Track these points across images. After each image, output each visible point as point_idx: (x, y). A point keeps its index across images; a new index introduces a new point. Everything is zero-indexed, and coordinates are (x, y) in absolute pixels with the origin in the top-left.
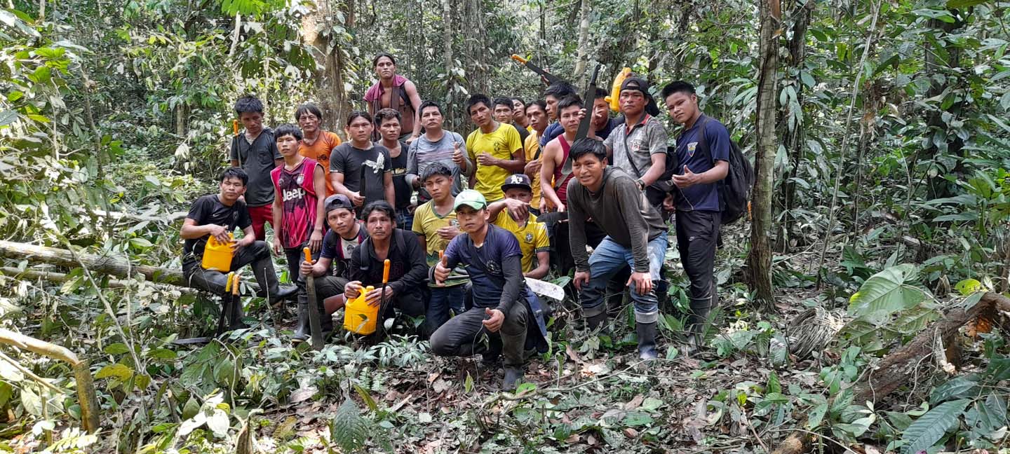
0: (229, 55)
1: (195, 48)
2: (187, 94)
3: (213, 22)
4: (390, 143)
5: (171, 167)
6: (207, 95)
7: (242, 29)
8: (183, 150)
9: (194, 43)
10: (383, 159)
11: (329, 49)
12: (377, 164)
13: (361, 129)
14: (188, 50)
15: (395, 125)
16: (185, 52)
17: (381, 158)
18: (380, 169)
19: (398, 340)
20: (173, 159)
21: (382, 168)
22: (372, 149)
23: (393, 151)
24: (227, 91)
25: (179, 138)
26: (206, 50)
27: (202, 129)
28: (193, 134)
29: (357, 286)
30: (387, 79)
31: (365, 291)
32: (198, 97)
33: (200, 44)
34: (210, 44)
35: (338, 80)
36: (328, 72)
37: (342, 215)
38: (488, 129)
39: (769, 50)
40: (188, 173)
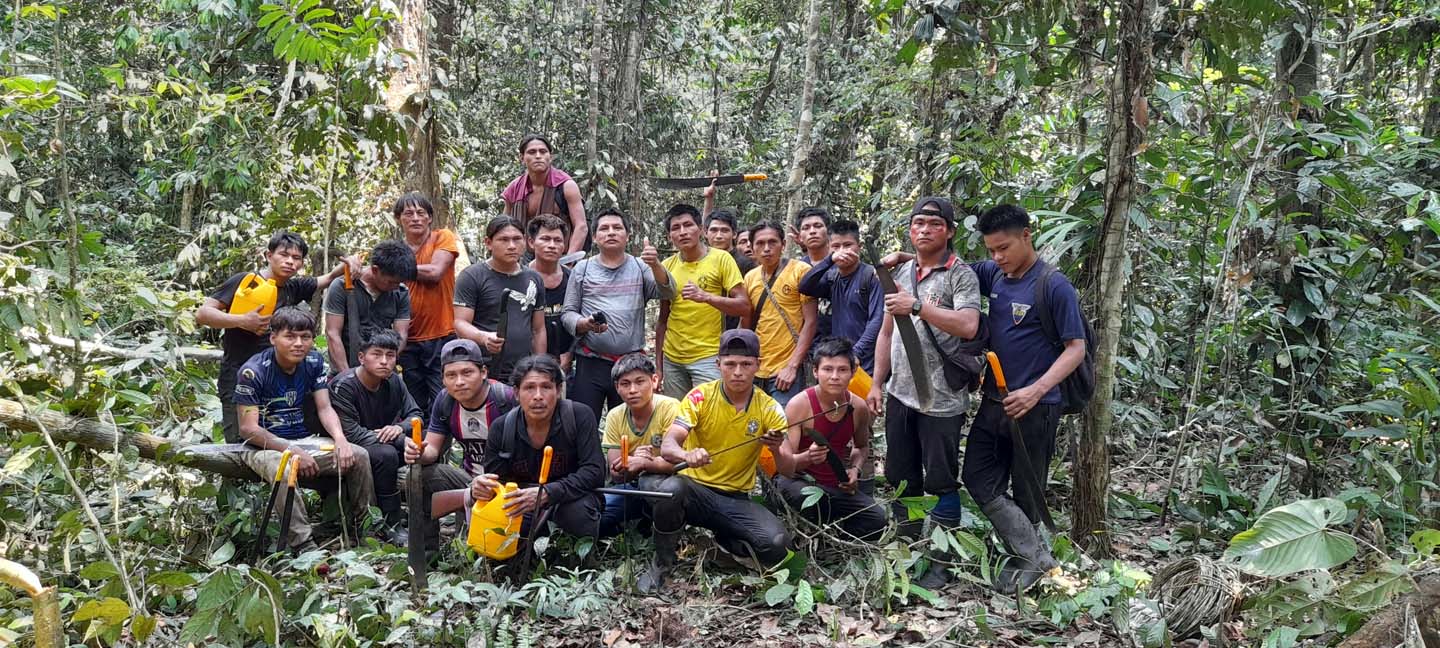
0: (275, 118)
1: (223, 104)
2: (203, 171)
3: (252, 69)
4: (548, 266)
5: (169, 278)
6: (235, 173)
7: (296, 82)
8: (190, 253)
9: (223, 96)
10: (535, 290)
11: (422, 122)
12: (527, 297)
13: (512, 244)
14: (212, 106)
15: (557, 240)
16: (207, 108)
17: (532, 288)
18: (530, 305)
19: (565, 575)
20: (174, 265)
21: (534, 303)
22: (520, 275)
23: (550, 278)
24: (266, 168)
25: (182, 235)
26: (239, 107)
27: (224, 223)
28: (210, 230)
29: (490, 481)
30: (540, 173)
31: (503, 491)
32: (220, 175)
33: (233, 99)
34: (246, 100)
35: (430, 167)
36: (417, 155)
37: (465, 372)
38: (692, 256)
39: (1122, 173)
40: (195, 287)
